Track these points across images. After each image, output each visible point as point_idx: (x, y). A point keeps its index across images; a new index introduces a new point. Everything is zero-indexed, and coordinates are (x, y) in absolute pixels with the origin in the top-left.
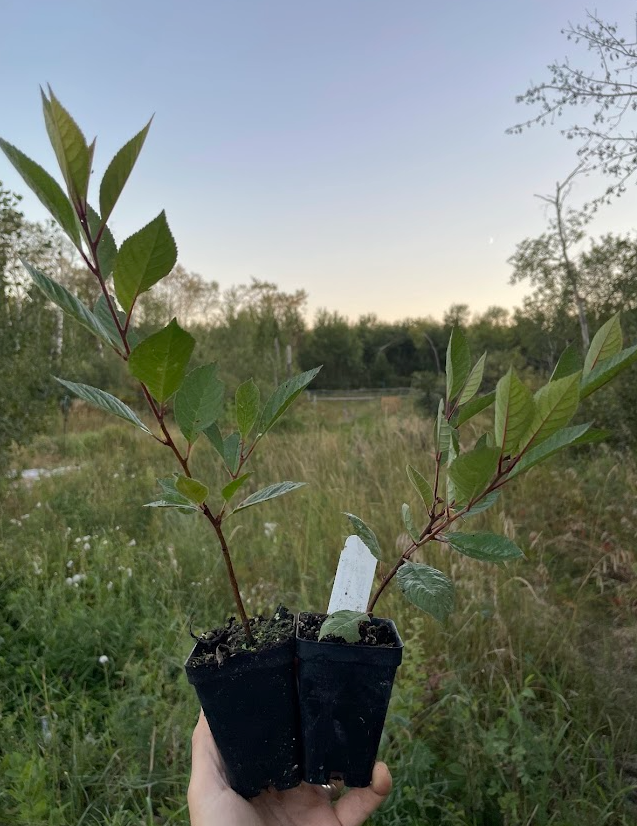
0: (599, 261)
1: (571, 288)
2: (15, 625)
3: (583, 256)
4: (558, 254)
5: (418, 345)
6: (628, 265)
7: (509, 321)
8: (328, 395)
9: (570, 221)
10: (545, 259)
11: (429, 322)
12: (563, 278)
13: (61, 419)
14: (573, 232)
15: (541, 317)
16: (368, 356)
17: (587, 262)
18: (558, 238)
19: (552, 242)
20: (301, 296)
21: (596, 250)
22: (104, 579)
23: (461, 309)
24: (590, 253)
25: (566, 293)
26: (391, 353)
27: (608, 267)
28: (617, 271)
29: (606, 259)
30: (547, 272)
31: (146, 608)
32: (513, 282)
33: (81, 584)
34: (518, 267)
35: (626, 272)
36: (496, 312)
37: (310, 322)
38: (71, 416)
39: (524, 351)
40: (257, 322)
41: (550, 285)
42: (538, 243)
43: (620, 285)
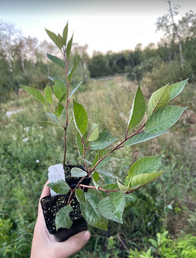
0: (184, 22)
1: (175, 32)
2: (11, 155)
3: (179, 21)
4: (170, 20)
5: (127, 59)
6: (194, 23)
7: (156, 47)
8: (99, 79)
9: (174, 8)
10: (166, 23)
11: (130, 51)
12: (173, 29)
13: (16, 96)
14: (175, 12)
15: (166, 44)
16: (111, 64)
17: (180, 22)
18: (170, 15)
19: (168, 16)
20: (86, 46)
21: (183, 18)
22: (35, 139)
23: (140, 45)
24: (182, 19)
25: (174, 34)
26: (118, 62)
27: (187, 23)
28: (190, 25)
29: (187, 21)
30: (167, 27)
31: (49, 146)
32: (156, 32)
33: (28, 141)
34: (157, 27)
35: (193, 25)
36: (152, 44)
37: (90, 55)
38: (19, 95)
39: (161, 56)
40: (73, 57)
41: (168, 32)
42: (164, 17)
43: (192, 29)
